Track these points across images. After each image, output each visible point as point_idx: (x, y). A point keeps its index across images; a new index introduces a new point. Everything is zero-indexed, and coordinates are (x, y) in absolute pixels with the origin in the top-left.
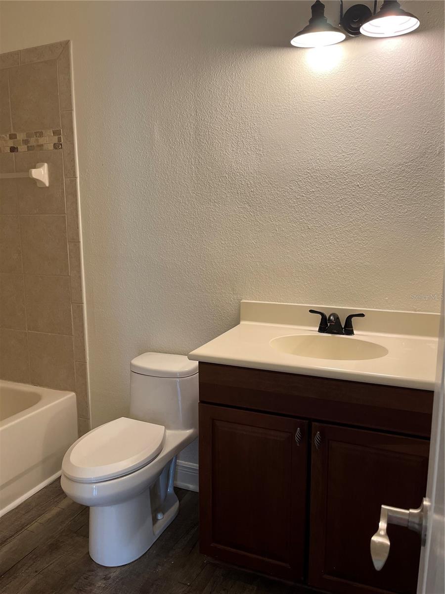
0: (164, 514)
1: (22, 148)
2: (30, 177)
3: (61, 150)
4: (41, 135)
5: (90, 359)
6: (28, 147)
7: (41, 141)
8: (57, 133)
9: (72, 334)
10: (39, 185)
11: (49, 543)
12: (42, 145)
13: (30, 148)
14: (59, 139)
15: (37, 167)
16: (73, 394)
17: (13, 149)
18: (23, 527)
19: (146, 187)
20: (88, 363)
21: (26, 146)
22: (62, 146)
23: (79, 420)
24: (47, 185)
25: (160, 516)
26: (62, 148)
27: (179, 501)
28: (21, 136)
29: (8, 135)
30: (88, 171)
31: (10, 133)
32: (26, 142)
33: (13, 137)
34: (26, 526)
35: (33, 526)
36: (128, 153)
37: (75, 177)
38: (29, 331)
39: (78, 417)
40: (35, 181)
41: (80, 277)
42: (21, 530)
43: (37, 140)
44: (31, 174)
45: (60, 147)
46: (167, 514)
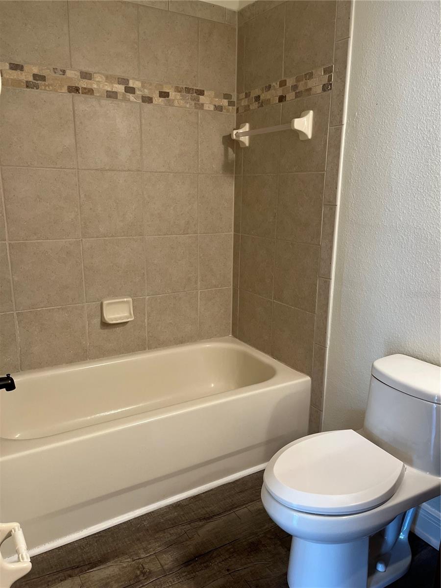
0: (386, 566)
1: (290, 96)
2: (292, 128)
3: (330, 91)
4: (310, 76)
5: (330, 344)
6: (296, 93)
7: (311, 83)
8: (328, 71)
9: (315, 312)
10: (301, 138)
11: (250, 540)
12: (310, 89)
13: (298, 95)
14: (330, 79)
15: (301, 116)
16: (308, 378)
17: (282, 99)
18: (233, 507)
19: (432, 130)
20: (328, 349)
21: (294, 93)
22: (331, 87)
23: (311, 408)
24: (310, 136)
25: (380, 568)
26: (331, 89)
27: (413, 555)
28: (290, 82)
29: (278, 83)
30: (358, 114)
31: (280, 80)
32: (295, 87)
33: (283, 84)
34: (236, 508)
35: (242, 511)
36: (413, 83)
37: (341, 124)
38: (275, 301)
39: (311, 405)
40: (297, 133)
41: (331, 248)
42: (230, 510)
43: (306, 84)
44: (293, 126)
45: (330, 87)
46: (390, 568)
